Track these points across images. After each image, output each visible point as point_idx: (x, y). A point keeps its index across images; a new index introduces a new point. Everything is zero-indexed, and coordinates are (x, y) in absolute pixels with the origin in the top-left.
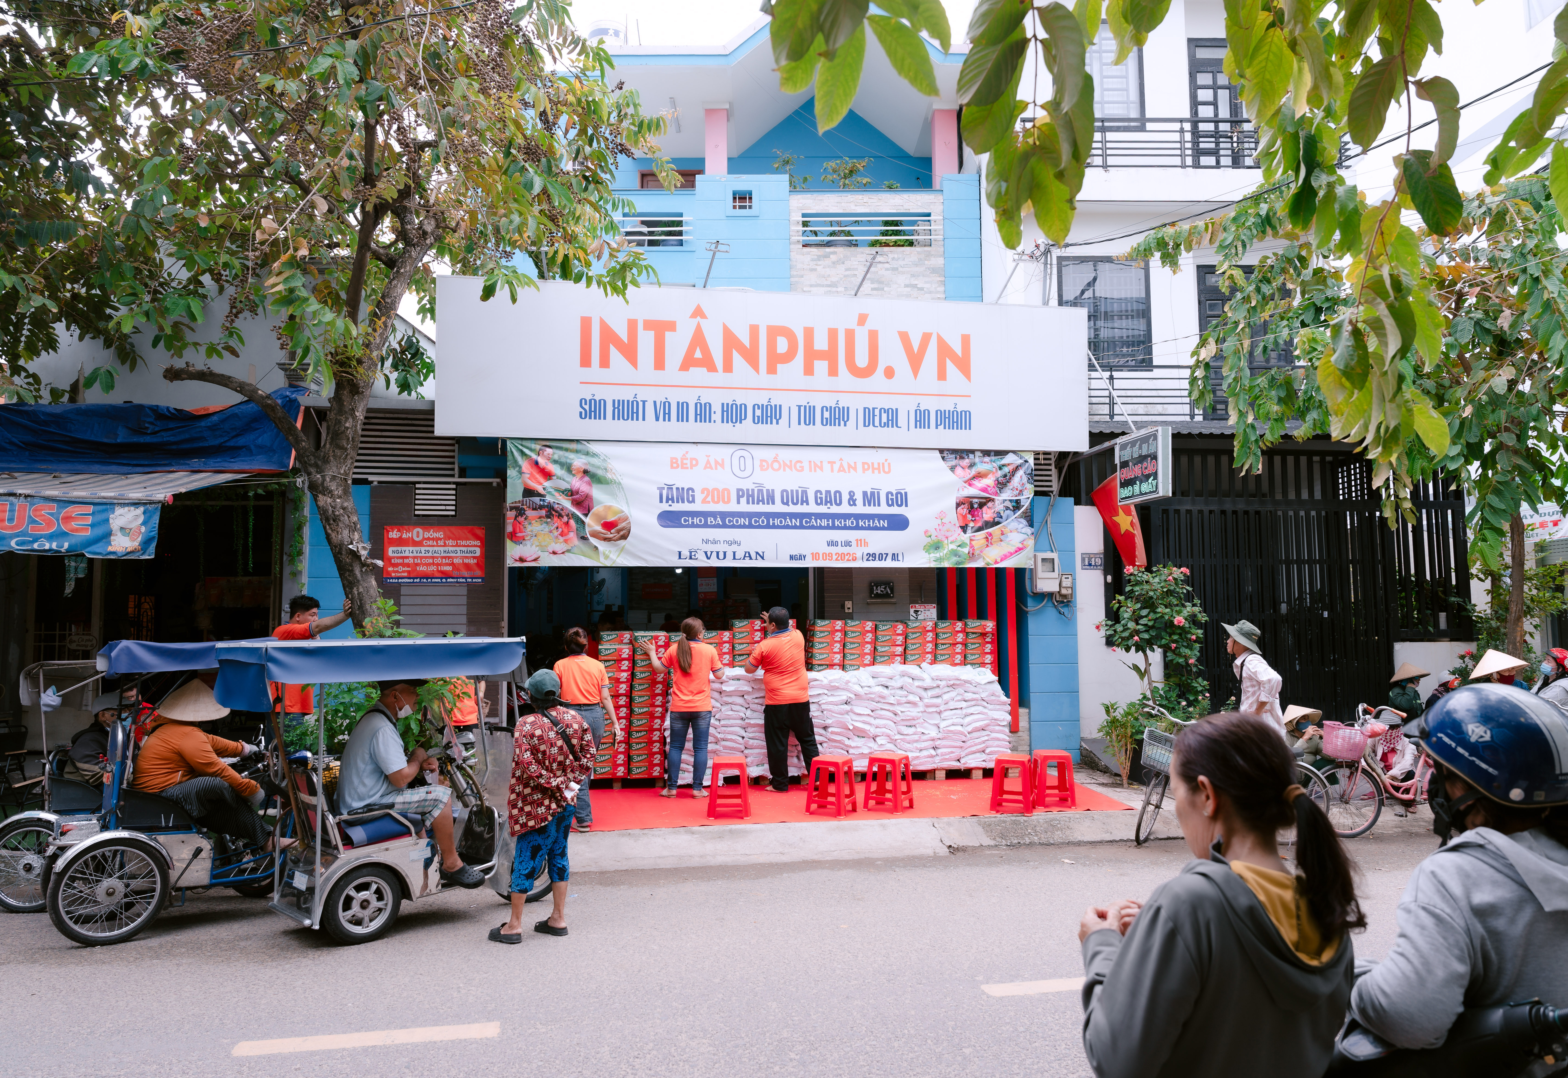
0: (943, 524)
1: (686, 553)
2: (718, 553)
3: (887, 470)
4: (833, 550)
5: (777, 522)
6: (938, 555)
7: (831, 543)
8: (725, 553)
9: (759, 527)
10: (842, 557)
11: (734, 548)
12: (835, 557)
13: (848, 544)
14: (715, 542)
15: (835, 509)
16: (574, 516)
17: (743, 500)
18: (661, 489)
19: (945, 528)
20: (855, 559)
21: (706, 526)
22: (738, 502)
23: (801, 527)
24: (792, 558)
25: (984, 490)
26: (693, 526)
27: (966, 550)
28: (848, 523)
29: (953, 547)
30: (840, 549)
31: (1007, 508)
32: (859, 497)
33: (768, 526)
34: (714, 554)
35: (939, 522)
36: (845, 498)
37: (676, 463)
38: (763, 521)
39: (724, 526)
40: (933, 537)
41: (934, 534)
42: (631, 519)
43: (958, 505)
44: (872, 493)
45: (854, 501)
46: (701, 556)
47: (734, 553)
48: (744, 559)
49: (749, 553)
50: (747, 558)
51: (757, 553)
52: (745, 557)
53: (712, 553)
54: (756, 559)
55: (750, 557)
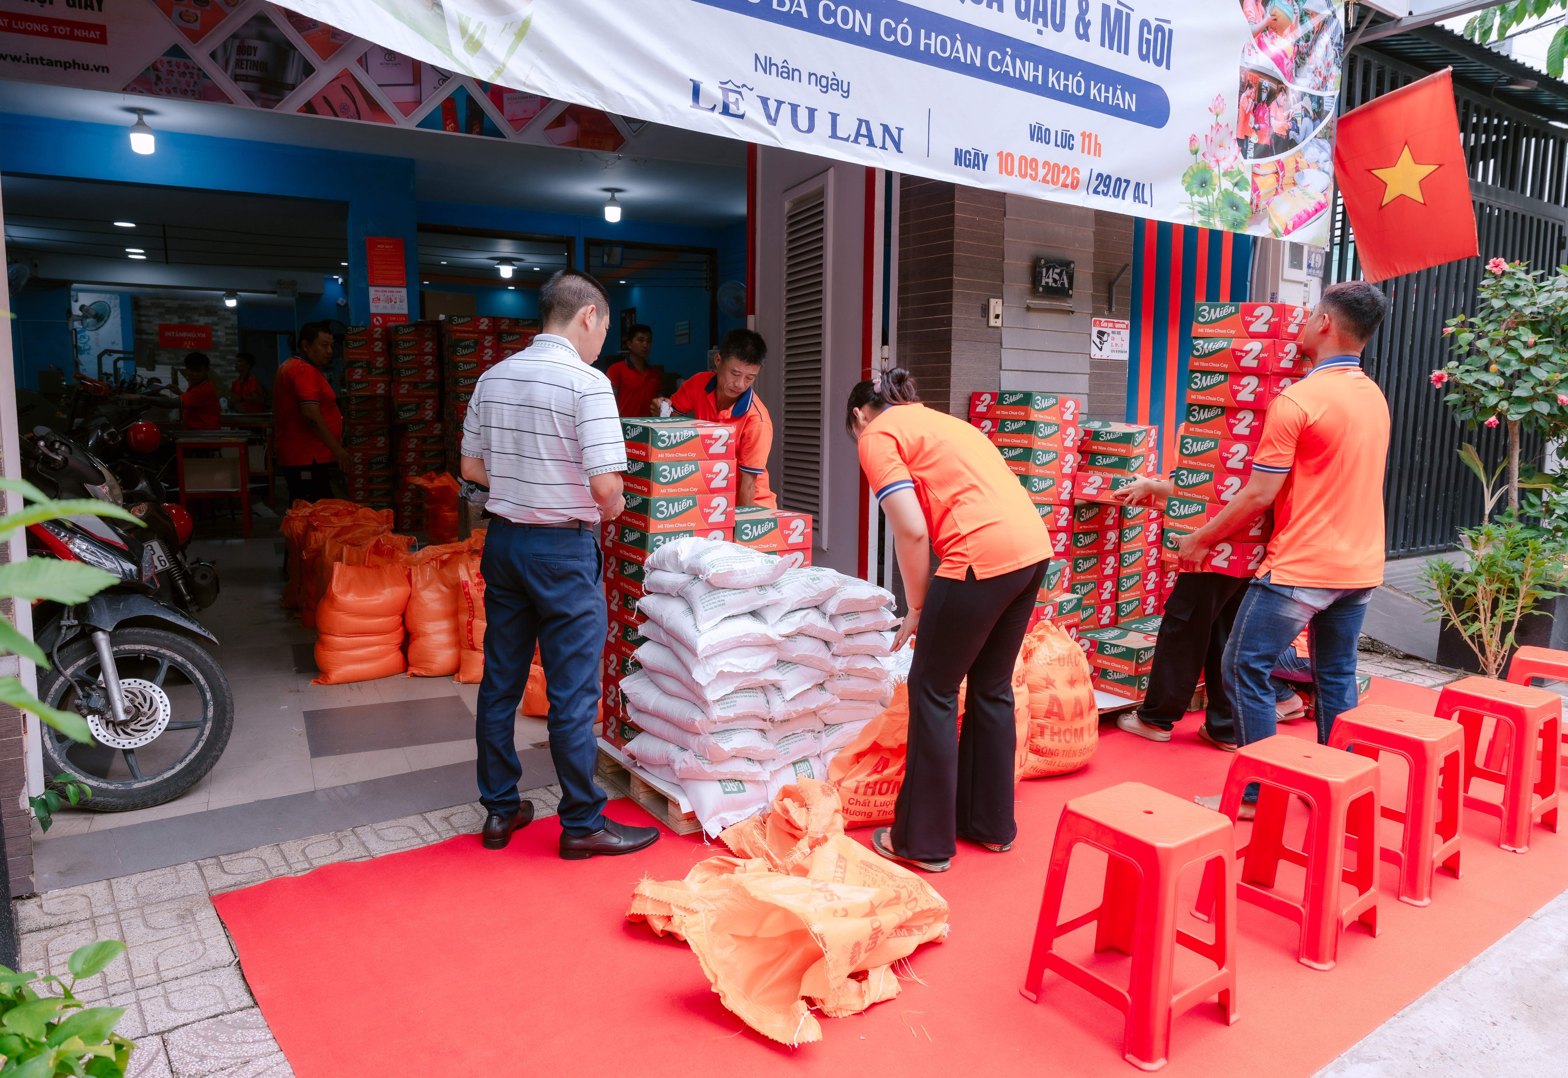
0: (1218, 128)
1: (712, 92)
2: (794, 108)
4: (1040, 153)
5: (935, 44)
6: (1205, 200)
7: (1039, 134)
8: (812, 112)
9: (896, 49)
10: (1055, 174)
11: (832, 101)
12: (1042, 173)
13: (1066, 141)
14: (785, 70)
15: (1052, 40)
19: (1218, 138)
20: (1075, 185)
23: (985, 72)
24: (960, 157)
25: (1277, 61)
27: (1246, 196)
28: (1072, 84)
29: (1227, 184)
30: (1052, 155)
31: (1305, 113)
32: (1094, 19)
33: (915, 53)
34: (786, 110)
35: (1213, 120)
38: (903, 31)
39: (815, 26)
40: (1199, 157)
41: (1200, 148)
43: (1243, 87)
44: (1119, 14)
45: (1087, 25)
46: (752, 109)
47: (834, 116)
48: (856, 141)
49: (867, 123)
50: (864, 141)
51: (886, 129)
52: (858, 134)
53: (780, 103)
54: (883, 147)
55: (869, 136)
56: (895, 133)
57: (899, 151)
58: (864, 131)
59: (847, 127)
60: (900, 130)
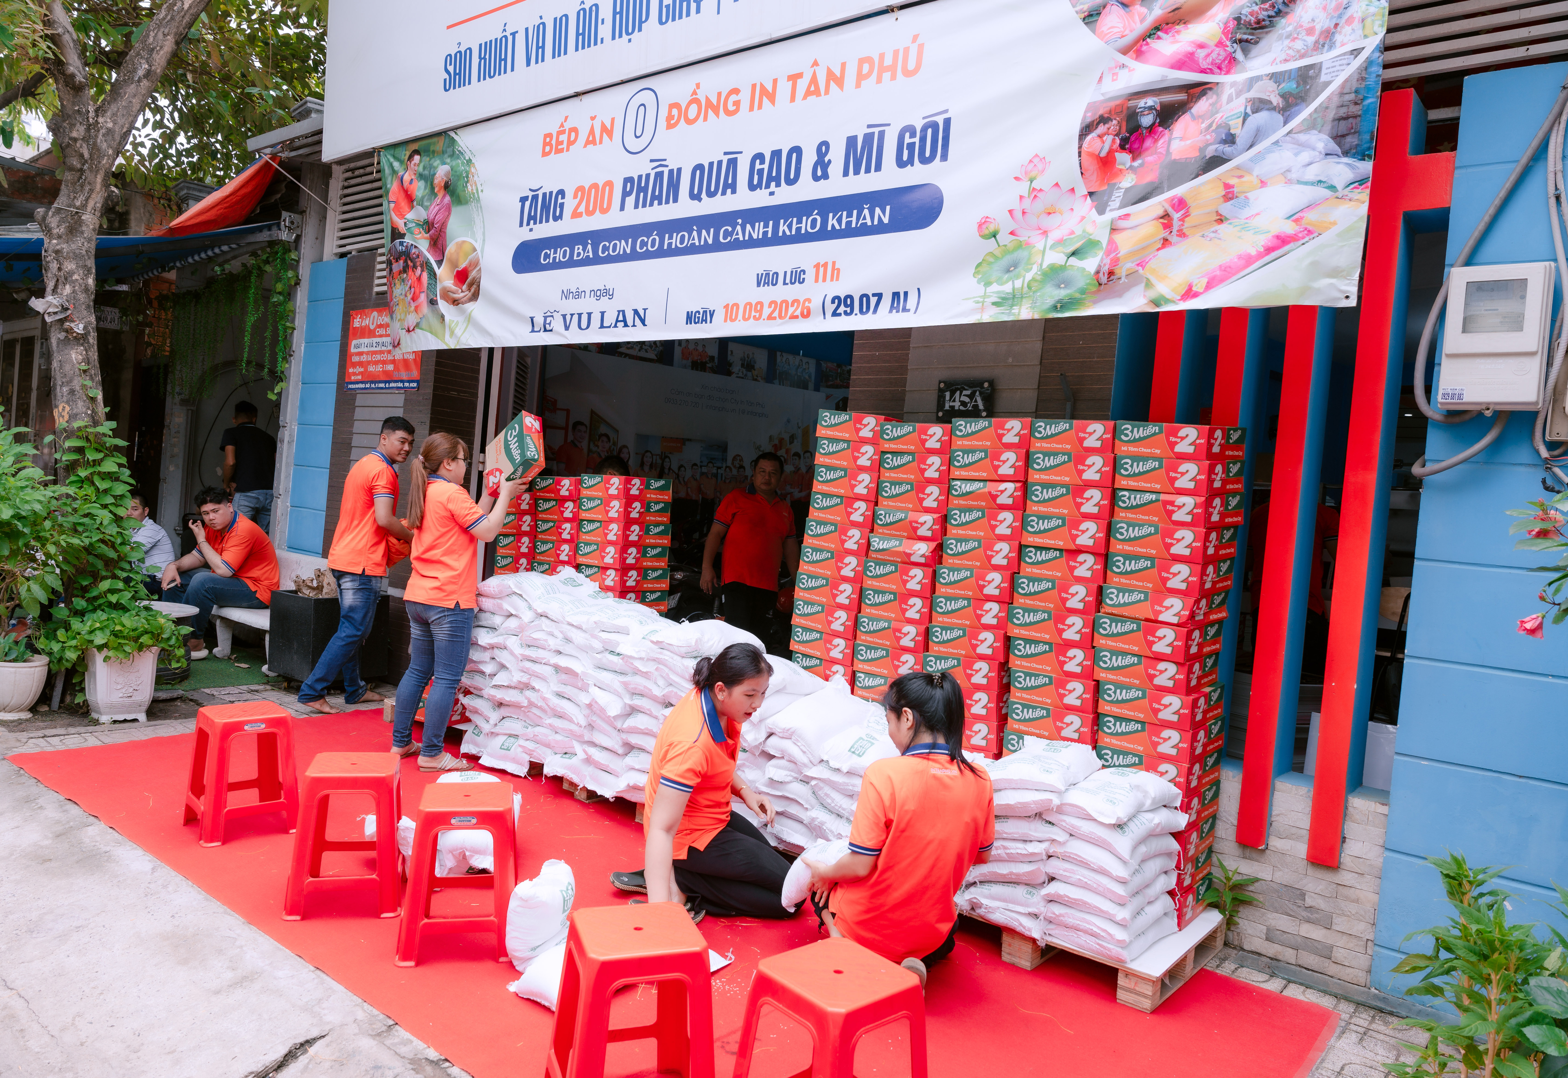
0: (1035, 193)
1: (539, 320)
2: (580, 315)
3: (911, 66)
4: (768, 294)
5: (676, 241)
6: (1007, 288)
7: (766, 279)
8: (589, 314)
9: (648, 255)
10: (780, 308)
11: (604, 304)
12: (767, 311)
13: (798, 276)
14: (578, 295)
15: (785, 195)
16: (427, 265)
17: (630, 200)
18: (523, 200)
19: (1039, 206)
20: (806, 315)
21: (571, 263)
22: (622, 208)
23: (717, 247)
24: (690, 318)
25: (1184, 62)
26: (557, 265)
27: (1091, 264)
28: (806, 225)
29: (1056, 257)
30: (781, 292)
31: (1259, 105)
32: (837, 156)
33: (661, 253)
34: (574, 319)
35: (1023, 188)
36: (809, 159)
37: (550, 144)
38: (653, 241)
39: (596, 261)
40: (1004, 238)
41: (1005, 225)
42: (483, 263)
43: (1086, 130)
44: (868, 138)
45: (826, 167)
46: (557, 324)
47: (603, 313)
48: (616, 326)
49: (623, 312)
50: (621, 324)
51: (636, 312)
52: (617, 321)
53: (572, 315)
54: (634, 326)
55: (625, 321)
56: (642, 313)
57: (644, 325)
58: (621, 318)
59: (609, 319)
60: (645, 310)
